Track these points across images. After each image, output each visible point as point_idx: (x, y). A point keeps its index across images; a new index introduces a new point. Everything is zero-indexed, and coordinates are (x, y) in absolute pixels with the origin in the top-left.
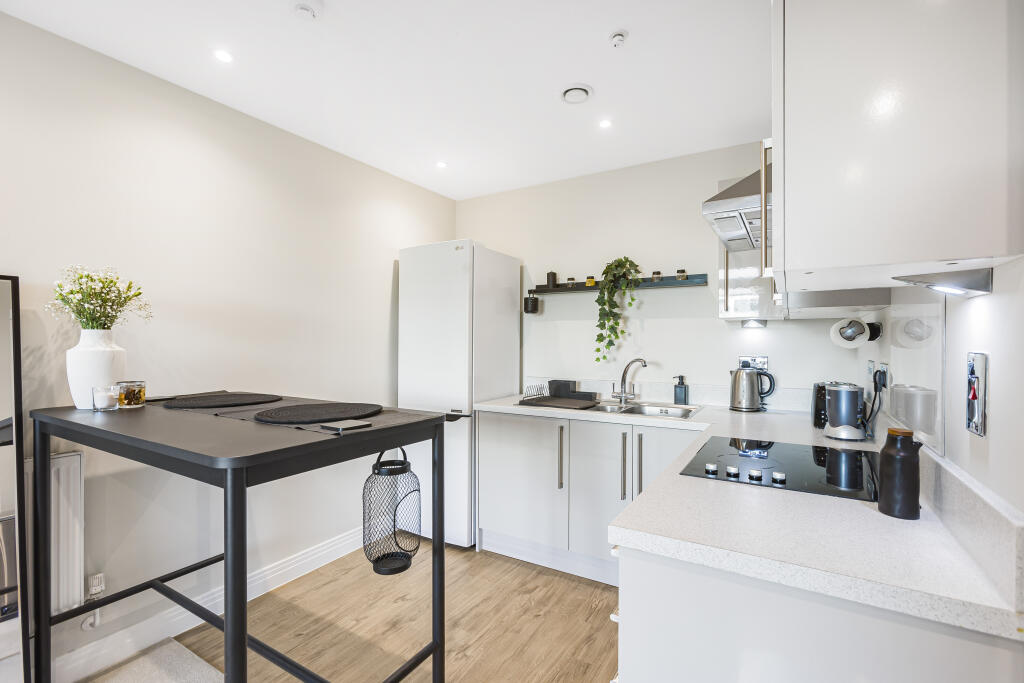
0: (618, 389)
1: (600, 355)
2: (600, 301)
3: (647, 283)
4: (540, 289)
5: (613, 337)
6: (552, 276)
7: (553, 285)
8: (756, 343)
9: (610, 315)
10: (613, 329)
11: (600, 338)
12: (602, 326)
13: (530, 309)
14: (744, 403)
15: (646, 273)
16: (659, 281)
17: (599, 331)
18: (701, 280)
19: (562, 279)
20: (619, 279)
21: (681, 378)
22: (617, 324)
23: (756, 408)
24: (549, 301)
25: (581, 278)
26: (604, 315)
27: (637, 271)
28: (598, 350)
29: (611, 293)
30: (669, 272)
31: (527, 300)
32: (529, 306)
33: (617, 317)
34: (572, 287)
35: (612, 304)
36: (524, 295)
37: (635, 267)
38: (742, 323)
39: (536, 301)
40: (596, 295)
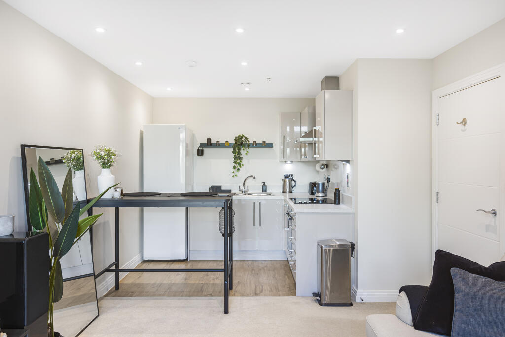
0: (241, 188)
1: (234, 174)
2: (234, 152)
3: (249, 145)
4: (202, 145)
5: (239, 167)
6: (209, 140)
7: (209, 143)
8: (289, 168)
9: (238, 158)
10: (239, 164)
11: (235, 167)
12: (235, 162)
13: (200, 154)
14: (287, 190)
15: (251, 142)
16: (255, 145)
17: (234, 164)
18: (270, 145)
19: (214, 141)
20: (240, 144)
21: (264, 182)
22: (241, 161)
23: (290, 192)
24: (206, 150)
25: (222, 141)
26: (235, 158)
27: (248, 141)
28: (233, 172)
29: (239, 149)
30: (259, 141)
31: (198, 150)
32: (200, 153)
33: (241, 159)
34: (219, 145)
35: (239, 154)
36: (197, 147)
37: (247, 139)
38: (285, 162)
39: (202, 151)
40: (231, 150)
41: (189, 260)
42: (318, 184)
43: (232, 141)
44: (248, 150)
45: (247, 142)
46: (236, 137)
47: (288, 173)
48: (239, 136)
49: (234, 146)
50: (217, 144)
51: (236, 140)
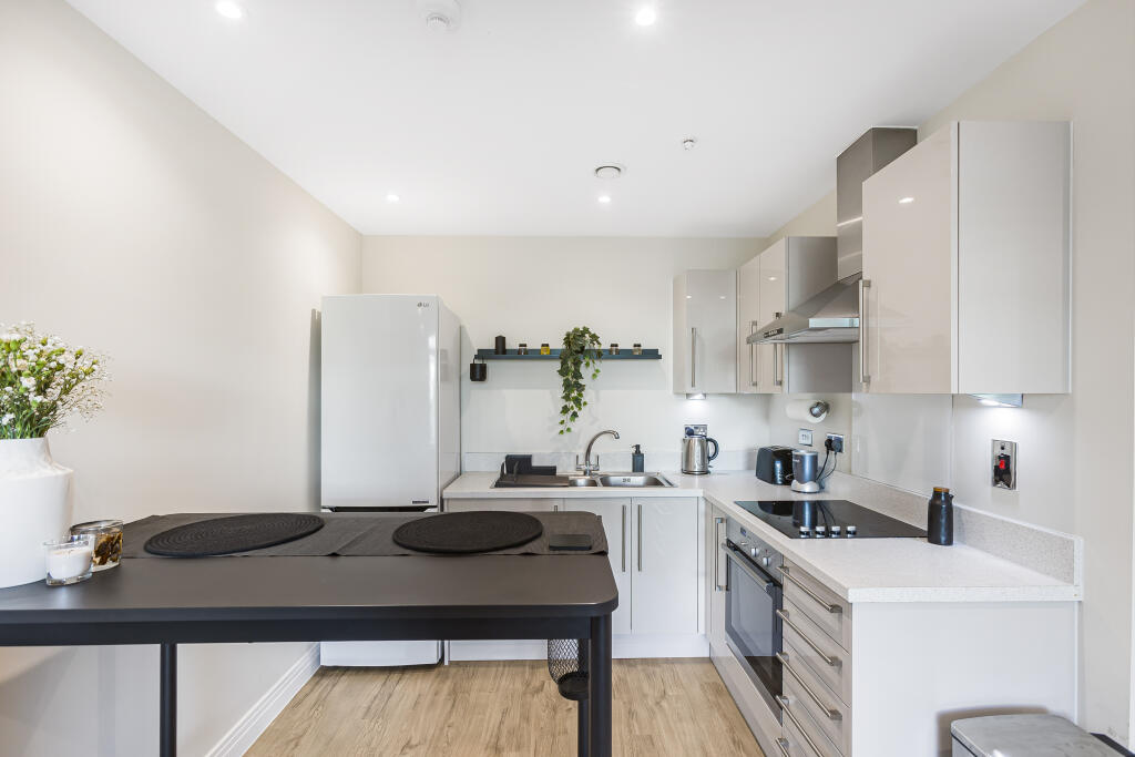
0: (582, 460)
1: (561, 427)
2: (563, 372)
3: (600, 355)
4: (482, 354)
5: (576, 409)
6: (500, 341)
7: (500, 350)
8: (697, 410)
9: (573, 388)
10: (577, 401)
11: (565, 410)
12: (567, 398)
13: (478, 377)
14: (697, 467)
15: (605, 345)
16: (617, 354)
17: (564, 403)
18: (653, 355)
19: (512, 344)
20: (577, 353)
21: (638, 447)
22: (580, 395)
23: (705, 472)
24: (493, 367)
25: (533, 345)
26: (568, 386)
27: (599, 343)
28: (562, 422)
29: (577, 364)
30: (625, 345)
31: (473, 366)
32: (478, 373)
33: (580, 388)
34: (524, 354)
35: (577, 375)
36: (469, 359)
37: (594, 338)
38: (688, 395)
39: (483, 368)
40: (557, 365)
41: (446, 663)
42: (802, 457)
43: (558, 344)
44: (599, 364)
45: (596, 347)
46: (568, 335)
47: (691, 423)
48: (576, 330)
49: (563, 357)
50: (519, 352)
51: (568, 340)
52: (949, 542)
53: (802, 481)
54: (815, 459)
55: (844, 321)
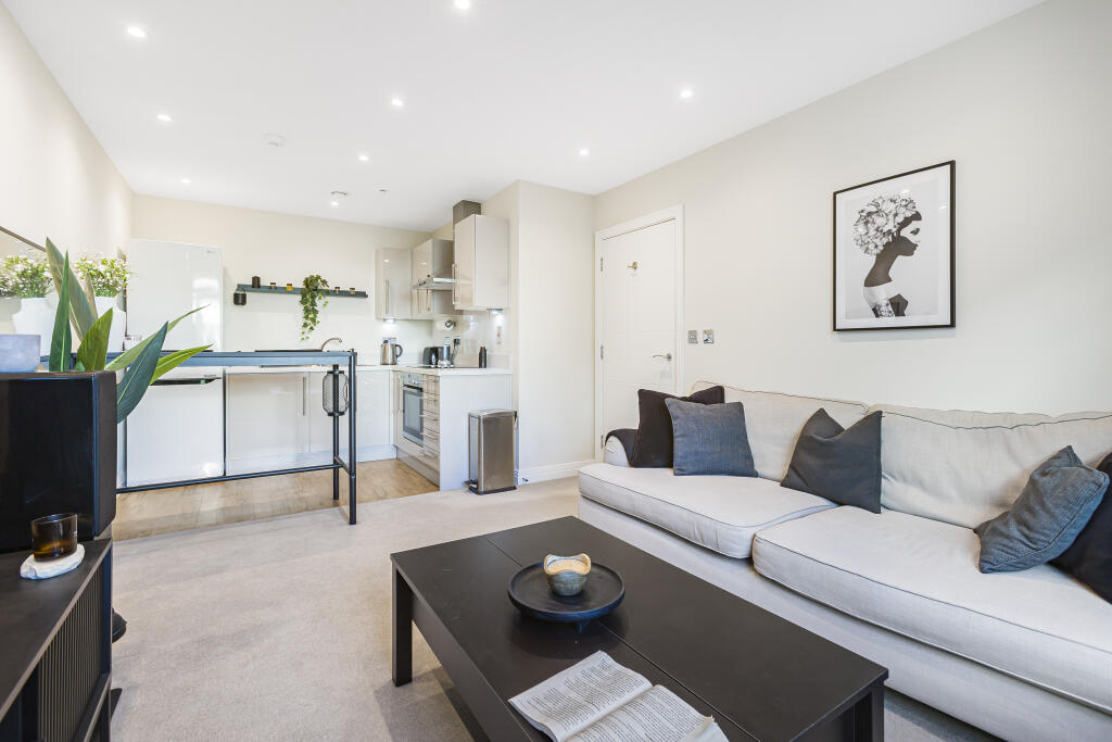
1: (303, 335)
2: (303, 302)
3: (328, 293)
4: (242, 287)
5: (312, 325)
6: (256, 280)
7: (256, 286)
8: (390, 329)
9: (310, 312)
10: (313, 320)
11: (305, 325)
12: (307, 317)
13: (239, 302)
14: (390, 361)
15: (332, 288)
16: (339, 293)
17: (304, 321)
18: (363, 295)
19: (265, 282)
20: (311, 291)
21: (353, 350)
22: (315, 316)
23: (394, 363)
24: (251, 296)
25: (281, 284)
26: (307, 311)
27: (327, 285)
28: (303, 333)
29: (313, 297)
30: (345, 287)
31: (236, 296)
32: (239, 299)
33: (316, 312)
34: (273, 289)
35: (313, 304)
36: (233, 290)
37: (324, 282)
38: (385, 320)
39: (244, 296)
40: (299, 297)
42: (442, 348)
43: (301, 285)
44: (328, 298)
45: (326, 288)
46: (307, 279)
47: (387, 336)
48: (312, 276)
49: (303, 293)
50: (270, 288)
51: (307, 282)
52: (485, 367)
53: (442, 360)
54: (449, 348)
55: (448, 280)
